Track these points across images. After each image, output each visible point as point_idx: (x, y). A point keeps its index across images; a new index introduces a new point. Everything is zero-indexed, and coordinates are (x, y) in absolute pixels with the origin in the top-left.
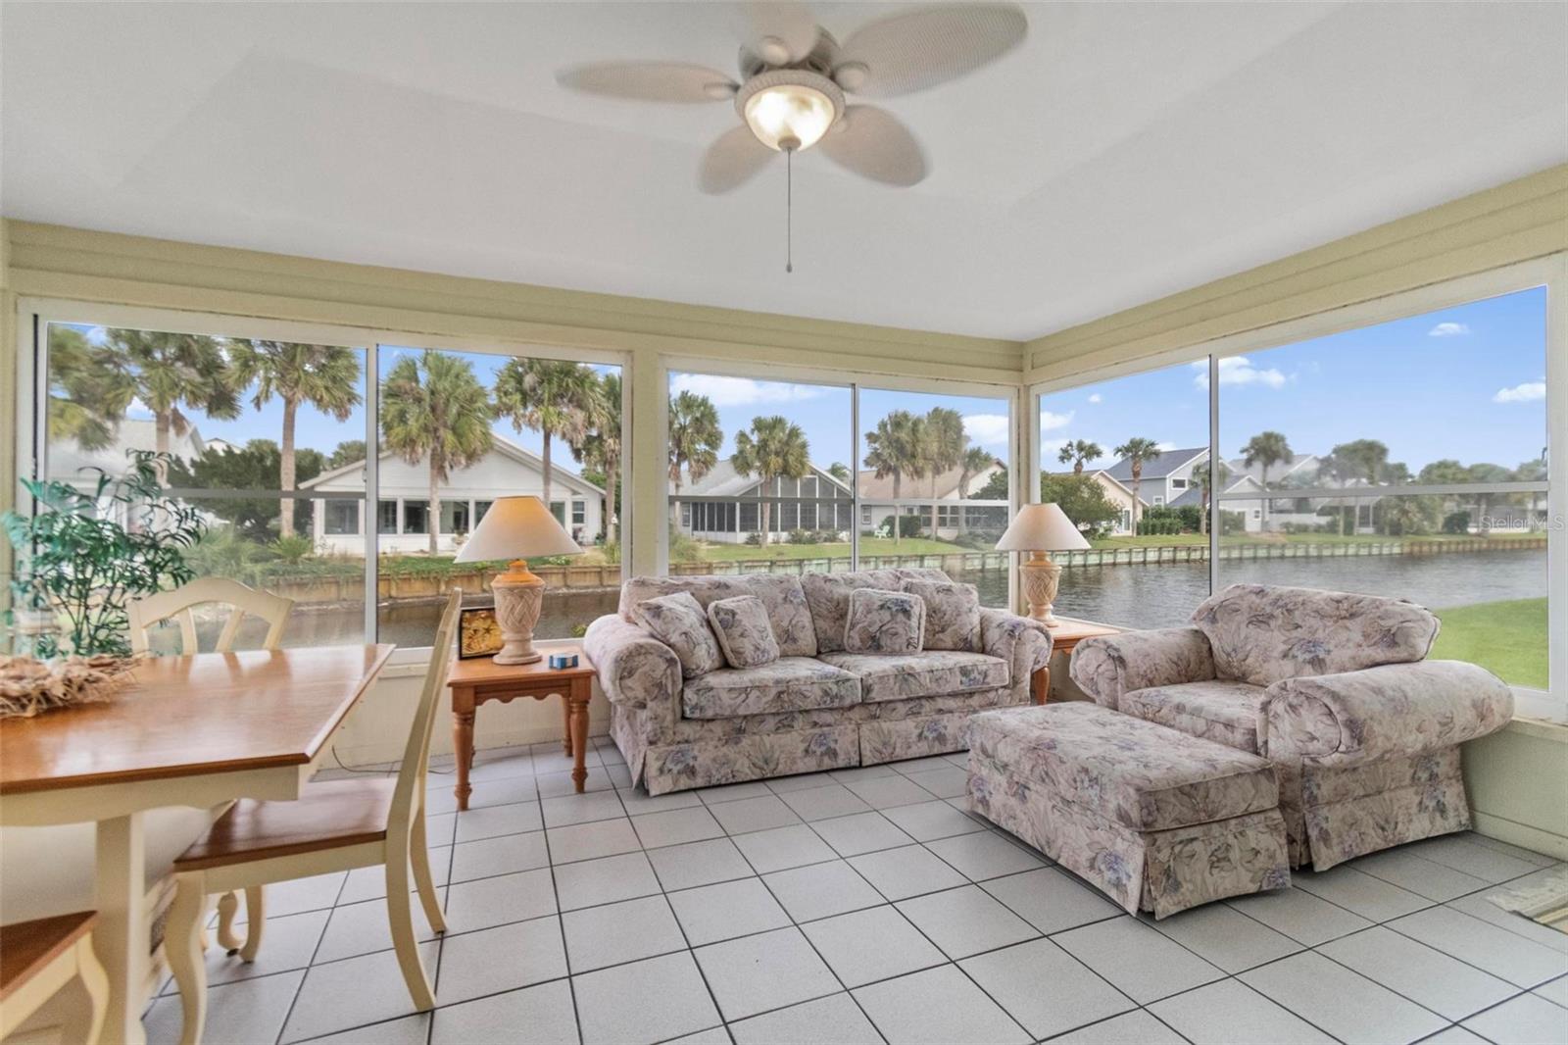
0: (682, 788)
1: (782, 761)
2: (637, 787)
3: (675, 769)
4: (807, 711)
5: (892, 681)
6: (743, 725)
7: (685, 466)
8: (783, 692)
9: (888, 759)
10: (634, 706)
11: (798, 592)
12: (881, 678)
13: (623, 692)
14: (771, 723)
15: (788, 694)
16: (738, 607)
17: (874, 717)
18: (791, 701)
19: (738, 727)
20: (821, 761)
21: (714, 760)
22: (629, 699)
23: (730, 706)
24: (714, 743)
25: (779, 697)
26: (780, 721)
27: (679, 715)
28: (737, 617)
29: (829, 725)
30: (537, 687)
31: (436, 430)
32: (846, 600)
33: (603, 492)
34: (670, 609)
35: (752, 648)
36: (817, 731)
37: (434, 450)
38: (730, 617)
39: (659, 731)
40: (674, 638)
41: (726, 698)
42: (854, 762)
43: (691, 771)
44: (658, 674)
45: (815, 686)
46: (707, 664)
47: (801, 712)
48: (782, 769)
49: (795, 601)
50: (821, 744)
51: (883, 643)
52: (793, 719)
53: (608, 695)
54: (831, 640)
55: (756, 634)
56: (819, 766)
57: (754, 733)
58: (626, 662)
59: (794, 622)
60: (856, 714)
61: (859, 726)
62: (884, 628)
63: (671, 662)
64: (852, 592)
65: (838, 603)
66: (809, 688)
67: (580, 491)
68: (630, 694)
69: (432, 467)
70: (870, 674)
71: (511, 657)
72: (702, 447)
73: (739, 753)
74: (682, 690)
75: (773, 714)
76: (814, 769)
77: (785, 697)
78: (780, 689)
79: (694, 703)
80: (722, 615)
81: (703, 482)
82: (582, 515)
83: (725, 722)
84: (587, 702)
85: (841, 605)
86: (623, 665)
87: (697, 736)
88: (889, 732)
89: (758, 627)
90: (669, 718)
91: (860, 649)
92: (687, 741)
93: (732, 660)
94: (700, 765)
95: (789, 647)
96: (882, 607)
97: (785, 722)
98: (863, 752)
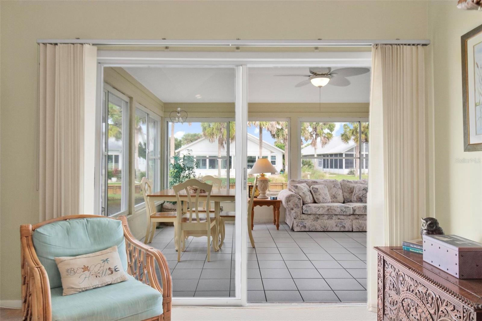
0: (303, 231)
1: (329, 227)
2: (291, 230)
3: (301, 226)
4: (336, 215)
5: (362, 209)
6: (319, 217)
7: (319, 139)
8: (329, 209)
9: (361, 231)
10: (290, 209)
11: (338, 185)
12: (359, 208)
13: (288, 205)
14: (326, 217)
15: (331, 210)
16: (319, 188)
17: (357, 219)
18: (332, 212)
19: (317, 217)
20: (341, 228)
21: (311, 225)
22: (289, 207)
23: (315, 211)
24: (311, 220)
25: (328, 210)
26: (329, 217)
27: (302, 212)
28: (318, 190)
29: (343, 219)
30: (268, 203)
31: (221, 129)
32: (354, 187)
33: (284, 152)
34: (300, 187)
35: (322, 198)
36: (340, 220)
37: (220, 137)
38: (316, 190)
39: (296, 216)
40: (301, 194)
41: (313, 209)
42: (351, 230)
43: (305, 227)
44: (296, 202)
45: (339, 208)
46: (309, 201)
47: (335, 215)
48: (329, 229)
49: (337, 187)
50: (341, 224)
51: (363, 200)
52: (332, 217)
53: (284, 206)
54: (348, 199)
55: (323, 195)
56: (340, 230)
57: (322, 219)
58: (288, 198)
59: (336, 193)
60: (351, 217)
61: (352, 220)
62: (364, 195)
63: (299, 199)
64: (356, 185)
65: (351, 188)
66: (337, 208)
67: (273, 151)
68: (289, 206)
69: (219, 143)
70: (355, 206)
71: (261, 197)
72: (326, 131)
73: (317, 224)
74: (302, 206)
75: (327, 215)
76: (338, 231)
77: (330, 210)
78: (328, 208)
79: (305, 210)
80: (314, 189)
81: (327, 146)
82: (275, 161)
83: (314, 216)
84: (279, 208)
85: (352, 189)
86: (288, 199)
87: (306, 218)
88: (362, 223)
89: (325, 193)
90: (299, 213)
91: (356, 201)
92: (304, 219)
93: (316, 201)
94: (307, 226)
95: (334, 200)
96: (364, 189)
97: (330, 217)
98: (353, 228)
